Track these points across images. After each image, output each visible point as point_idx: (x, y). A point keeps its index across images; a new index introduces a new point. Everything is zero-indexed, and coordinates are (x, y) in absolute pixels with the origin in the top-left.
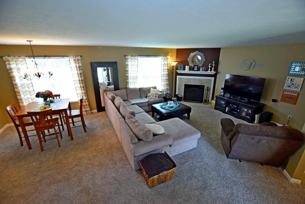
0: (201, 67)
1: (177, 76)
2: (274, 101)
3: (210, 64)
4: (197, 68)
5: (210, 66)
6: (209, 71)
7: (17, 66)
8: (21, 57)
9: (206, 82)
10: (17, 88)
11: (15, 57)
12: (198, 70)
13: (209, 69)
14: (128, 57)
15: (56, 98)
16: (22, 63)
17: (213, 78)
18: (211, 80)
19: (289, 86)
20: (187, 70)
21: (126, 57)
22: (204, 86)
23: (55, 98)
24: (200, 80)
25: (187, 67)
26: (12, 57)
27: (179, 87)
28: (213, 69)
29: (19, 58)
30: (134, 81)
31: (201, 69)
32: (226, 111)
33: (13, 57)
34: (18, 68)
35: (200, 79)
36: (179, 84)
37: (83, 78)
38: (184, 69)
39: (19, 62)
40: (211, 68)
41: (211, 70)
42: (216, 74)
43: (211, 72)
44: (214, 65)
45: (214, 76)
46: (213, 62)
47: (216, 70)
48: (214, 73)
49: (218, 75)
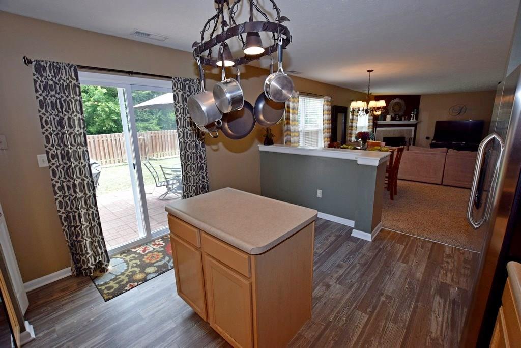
0: (403, 116)
1: (377, 128)
3: (412, 113)
4: (399, 117)
5: (412, 115)
6: (411, 120)
9: (407, 132)
12: (401, 119)
13: (412, 118)
17: (413, 129)
18: (411, 130)
20: (388, 120)
22: (404, 138)
25: (388, 117)
31: (403, 118)
35: (400, 130)
38: (385, 120)
40: (413, 116)
41: (413, 119)
42: (417, 123)
43: (413, 121)
44: (415, 113)
45: (415, 125)
46: (415, 110)
47: (417, 119)
48: (415, 123)
49: (418, 126)
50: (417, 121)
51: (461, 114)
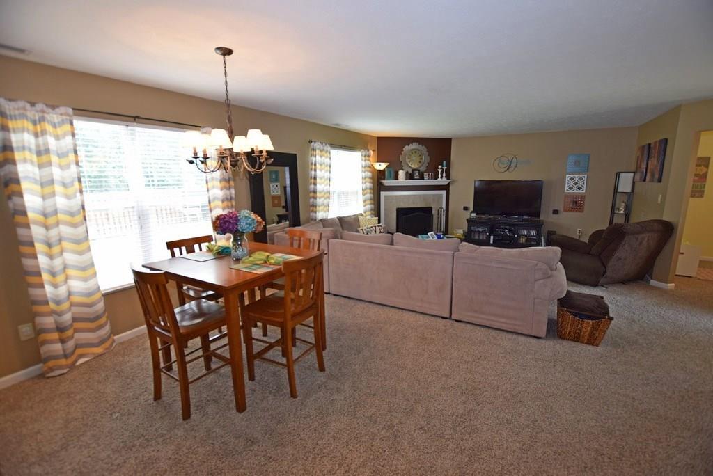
0: (425, 172)
1: (382, 193)
2: (556, 212)
3: (440, 167)
4: (419, 173)
5: (440, 170)
6: (439, 179)
7: (40, 140)
8: (57, 110)
9: (435, 199)
10: (27, 226)
11: (33, 104)
12: (422, 178)
13: (440, 176)
14: (315, 145)
15: (201, 249)
16: (59, 131)
17: (444, 193)
18: (441, 196)
19: (571, 188)
20: (402, 179)
21: (313, 143)
22: (430, 209)
23: (196, 247)
24: (424, 197)
25: (401, 173)
26: (21, 104)
27: (386, 214)
28: (444, 175)
29: (50, 110)
30: (325, 202)
31: (426, 175)
32: (491, 242)
33: (28, 106)
34: (42, 148)
35: (424, 195)
36: (385, 210)
37: (233, 191)
38: (396, 178)
39: (49, 128)
40: (442, 173)
41: (442, 177)
42: (449, 184)
43: (441, 181)
44: (445, 168)
45: (446, 187)
46: (445, 163)
47: (448, 177)
48: (446, 183)
49: (451, 187)
50: (448, 181)
51: (510, 170)
